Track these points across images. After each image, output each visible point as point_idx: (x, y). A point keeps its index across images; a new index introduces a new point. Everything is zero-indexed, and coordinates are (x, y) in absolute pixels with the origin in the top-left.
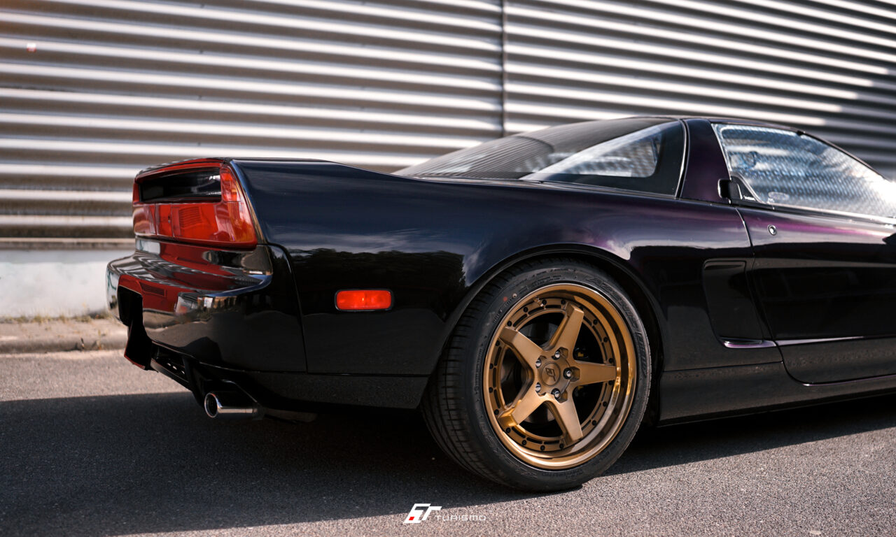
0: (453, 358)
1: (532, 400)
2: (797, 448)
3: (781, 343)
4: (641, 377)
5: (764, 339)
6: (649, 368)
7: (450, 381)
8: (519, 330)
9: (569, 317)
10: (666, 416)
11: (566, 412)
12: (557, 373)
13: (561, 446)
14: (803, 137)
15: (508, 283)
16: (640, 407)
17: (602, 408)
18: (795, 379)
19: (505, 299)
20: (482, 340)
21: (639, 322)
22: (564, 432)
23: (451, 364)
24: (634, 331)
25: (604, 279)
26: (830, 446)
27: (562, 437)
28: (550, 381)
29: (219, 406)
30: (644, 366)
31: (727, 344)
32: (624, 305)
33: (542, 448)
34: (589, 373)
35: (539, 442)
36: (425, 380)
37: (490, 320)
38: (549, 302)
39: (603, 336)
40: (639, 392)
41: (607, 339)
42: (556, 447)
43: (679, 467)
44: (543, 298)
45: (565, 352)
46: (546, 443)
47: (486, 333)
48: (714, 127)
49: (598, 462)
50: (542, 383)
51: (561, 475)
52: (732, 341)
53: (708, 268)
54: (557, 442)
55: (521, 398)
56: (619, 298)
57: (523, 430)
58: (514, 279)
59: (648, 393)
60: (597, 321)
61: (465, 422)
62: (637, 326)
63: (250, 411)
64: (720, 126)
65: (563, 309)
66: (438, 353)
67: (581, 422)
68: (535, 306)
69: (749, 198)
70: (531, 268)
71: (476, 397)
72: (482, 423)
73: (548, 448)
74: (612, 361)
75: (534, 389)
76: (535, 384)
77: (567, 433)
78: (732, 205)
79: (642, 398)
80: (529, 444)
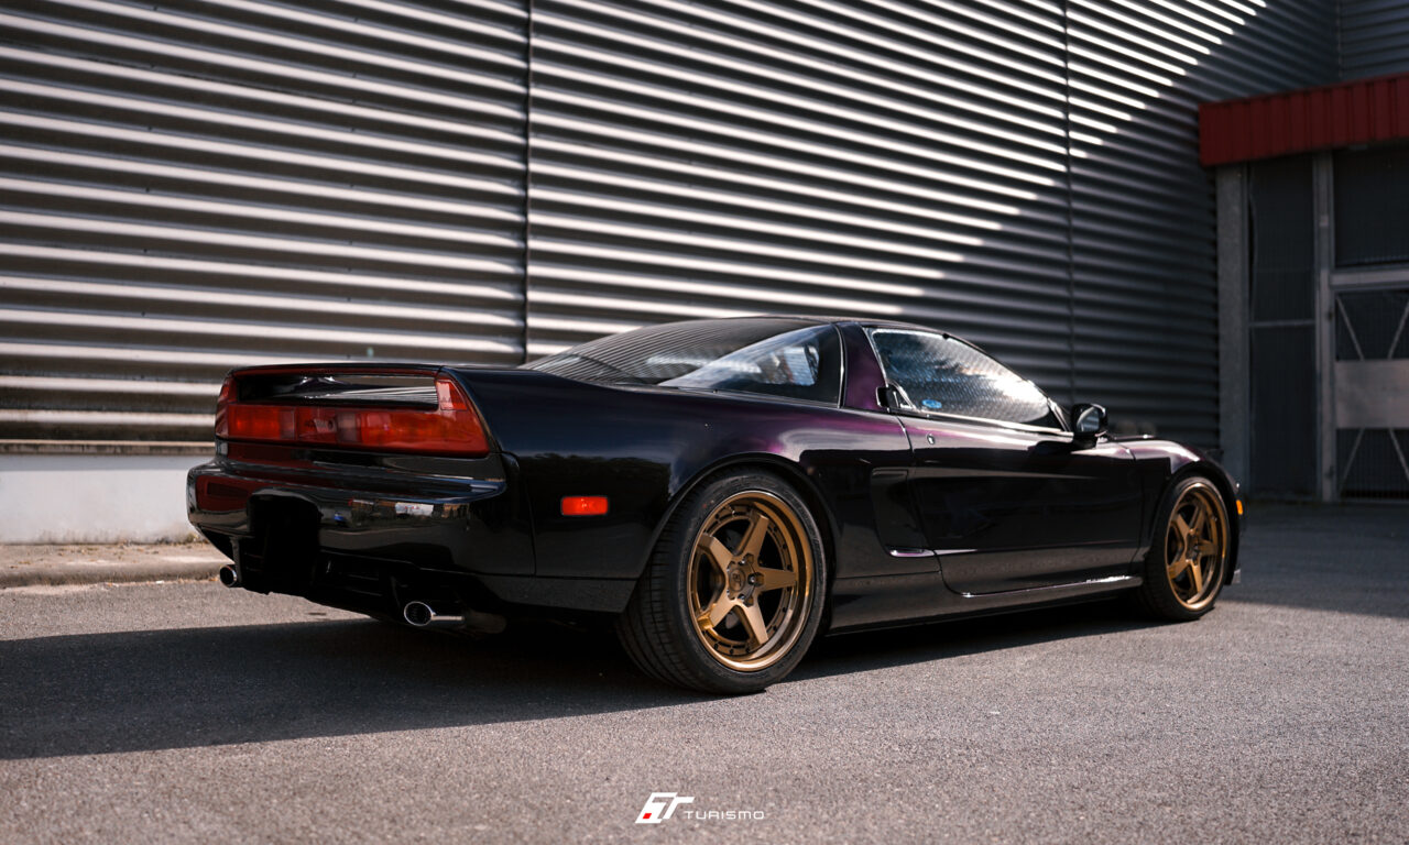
0: (658, 562)
1: (724, 605)
2: (953, 660)
3: (939, 552)
4: (818, 583)
5: (924, 548)
6: (824, 575)
7: (656, 584)
8: (714, 535)
9: (755, 524)
10: (835, 624)
11: (753, 615)
12: (742, 577)
13: (748, 650)
14: (950, 340)
15: (706, 491)
16: (817, 613)
17: (782, 614)
18: (954, 590)
19: (705, 506)
20: (686, 545)
21: (816, 530)
22: (751, 635)
23: (657, 568)
24: (812, 537)
25: (787, 487)
26: (984, 657)
27: (749, 641)
28: (737, 587)
29: (432, 614)
30: (821, 572)
31: (895, 553)
32: (803, 512)
33: (731, 652)
34: (772, 578)
35: (728, 646)
36: (634, 583)
37: (692, 525)
38: (738, 509)
39: (782, 543)
40: (817, 598)
41: (785, 546)
42: (743, 652)
43: (848, 676)
44: (732, 505)
45: (750, 558)
46: (735, 647)
47: (688, 538)
48: (865, 330)
49: (782, 665)
50: (731, 589)
51: (751, 676)
52: (899, 551)
53: (877, 476)
54: (742, 647)
55: (716, 601)
56: (798, 505)
57: (715, 633)
58: (711, 486)
59: (823, 598)
60: (777, 528)
61: (670, 623)
62: (814, 534)
63: (459, 618)
64: (871, 330)
65: (749, 516)
66: (647, 558)
67: (766, 626)
68: (725, 513)
69: (906, 407)
70: (725, 476)
71: (681, 599)
72: (686, 624)
73: (736, 652)
74: (790, 568)
75: (725, 594)
76: (726, 589)
77: (755, 636)
78: (891, 414)
79: (819, 604)
80: (720, 647)
